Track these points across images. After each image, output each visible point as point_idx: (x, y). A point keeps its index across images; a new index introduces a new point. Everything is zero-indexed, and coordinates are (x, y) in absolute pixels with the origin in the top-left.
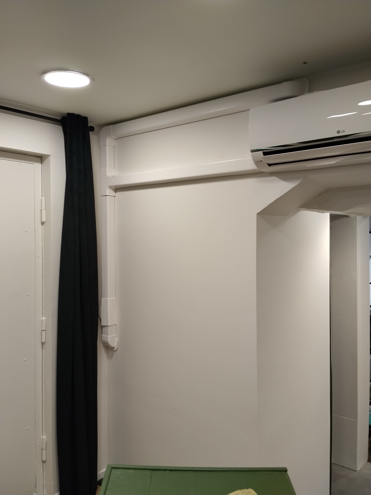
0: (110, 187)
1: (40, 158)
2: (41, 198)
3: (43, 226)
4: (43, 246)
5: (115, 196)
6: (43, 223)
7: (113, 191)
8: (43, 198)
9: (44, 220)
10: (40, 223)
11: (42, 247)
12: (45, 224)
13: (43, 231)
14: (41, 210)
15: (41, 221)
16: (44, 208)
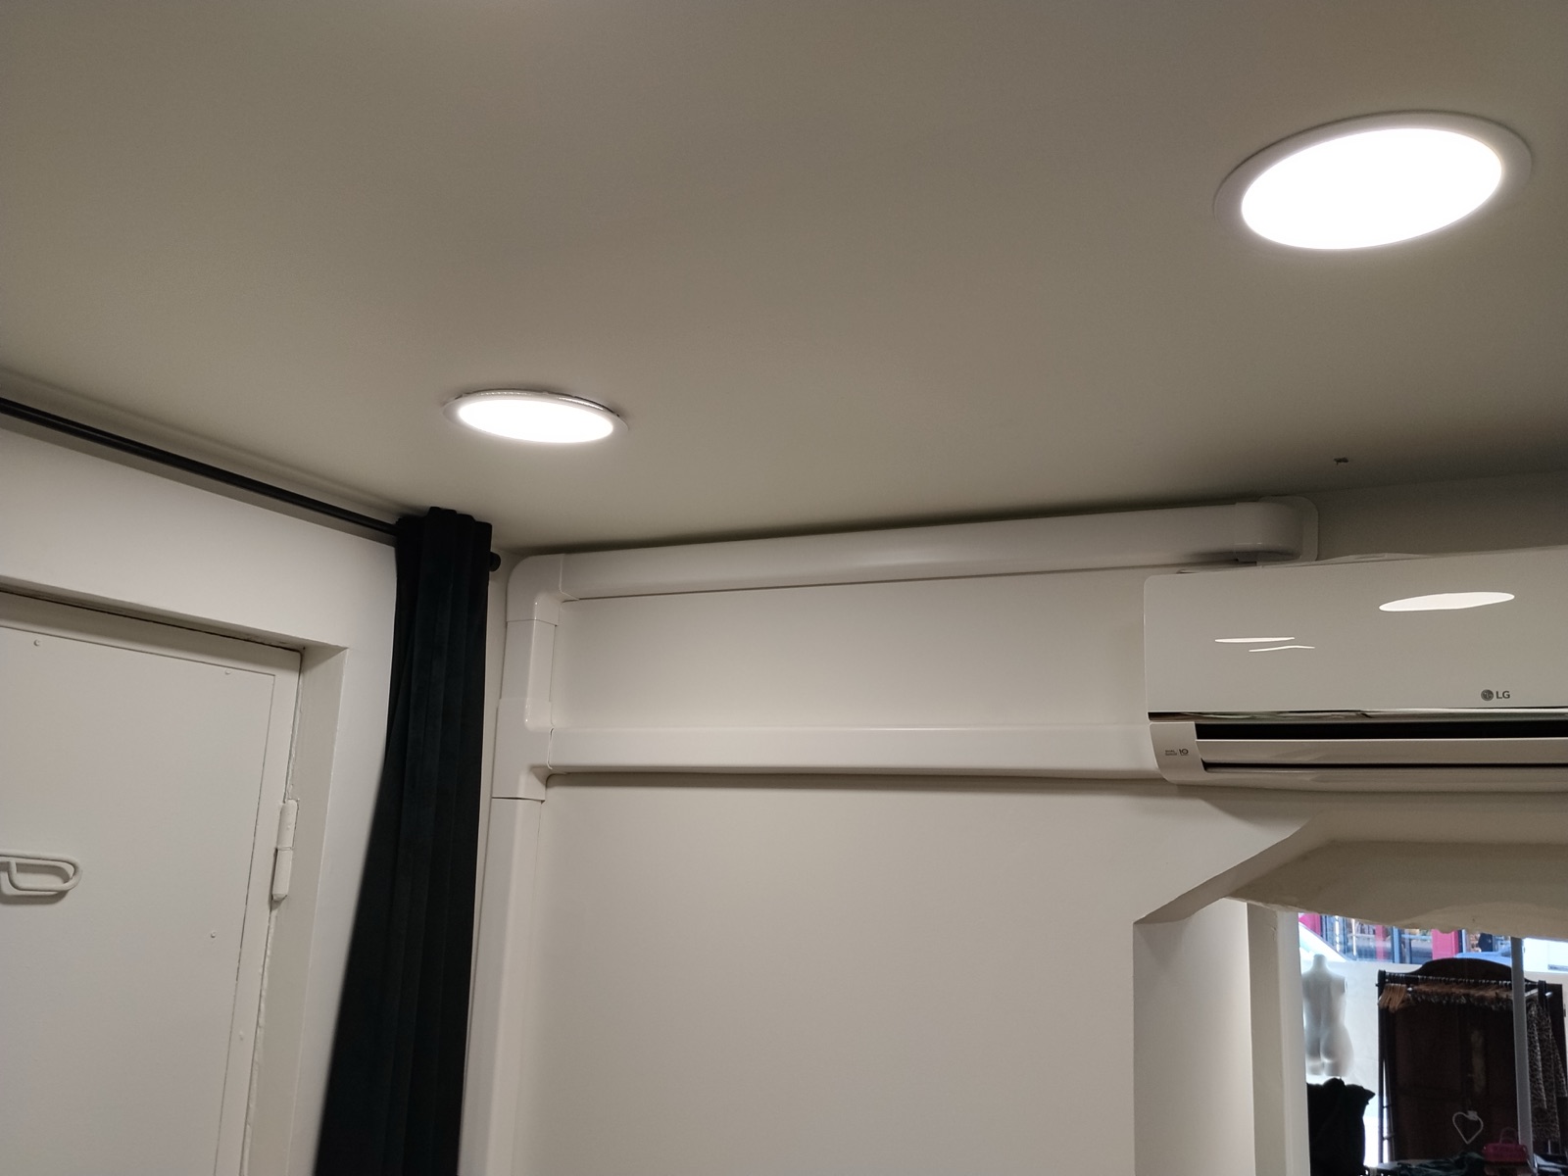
0: (534, 769)
1: (299, 655)
2: (282, 804)
3: (274, 913)
4: (264, 993)
5: (542, 801)
6: (274, 902)
7: (542, 782)
8: (292, 803)
9: (282, 889)
10: (267, 899)
11: (261, 996)
12: (283, 904)
13: (272, 931)
14: (277, 850)
15: (271, 897)
16: (288, 842)
